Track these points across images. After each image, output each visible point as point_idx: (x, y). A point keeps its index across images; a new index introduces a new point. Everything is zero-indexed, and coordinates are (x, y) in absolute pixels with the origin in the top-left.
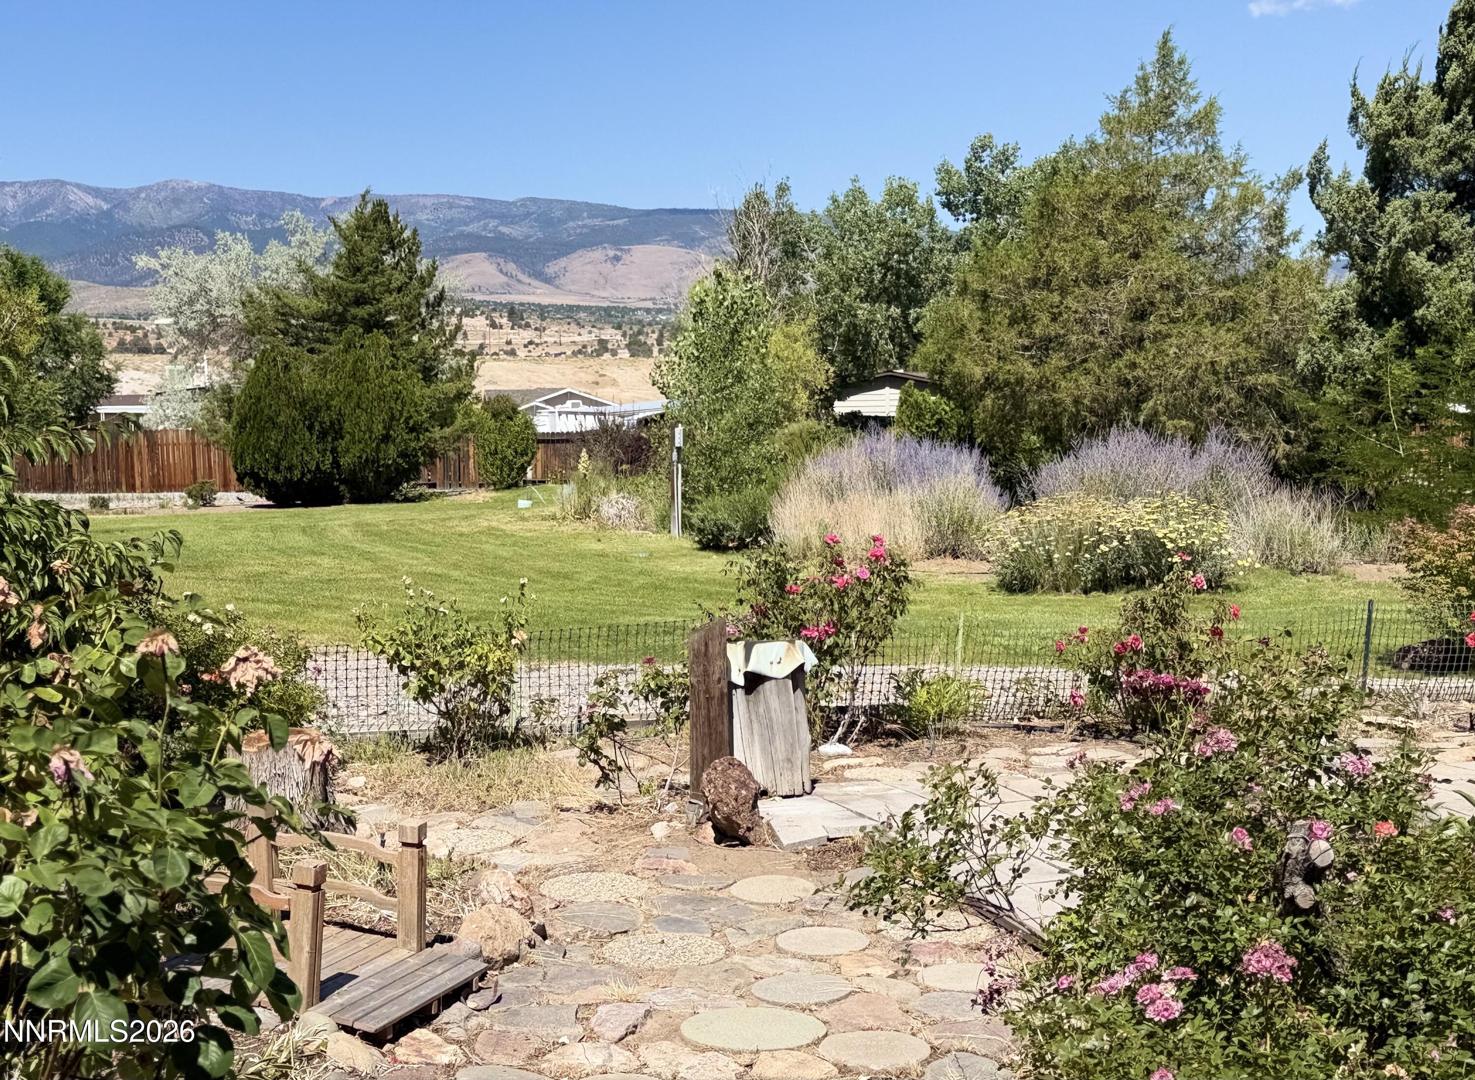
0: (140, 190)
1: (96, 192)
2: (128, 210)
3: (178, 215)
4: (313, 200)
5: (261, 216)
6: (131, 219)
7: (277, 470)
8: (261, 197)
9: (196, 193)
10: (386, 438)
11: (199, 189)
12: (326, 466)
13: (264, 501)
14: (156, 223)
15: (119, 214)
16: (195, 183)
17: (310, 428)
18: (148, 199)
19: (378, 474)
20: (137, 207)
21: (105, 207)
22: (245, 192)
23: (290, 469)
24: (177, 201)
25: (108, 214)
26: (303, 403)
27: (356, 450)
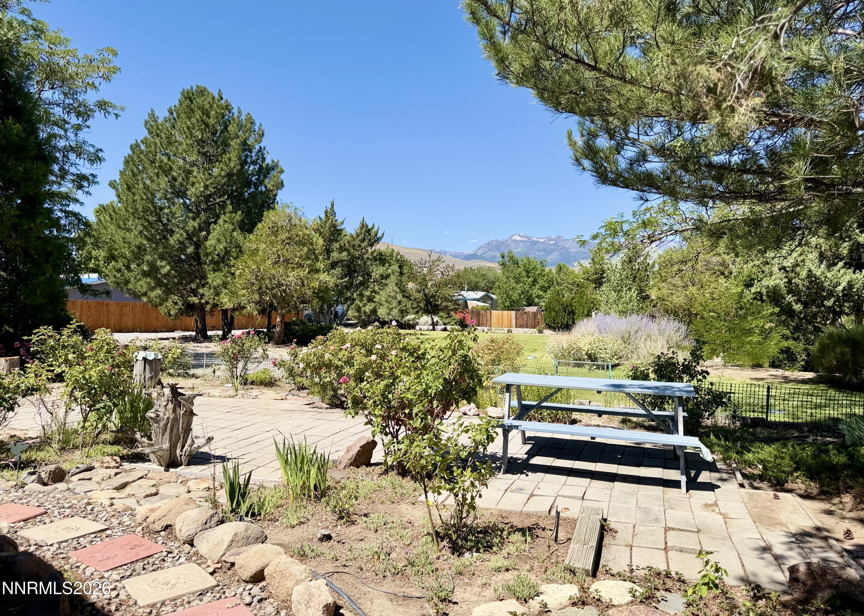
23: (558, 323)
26: (563, 304)
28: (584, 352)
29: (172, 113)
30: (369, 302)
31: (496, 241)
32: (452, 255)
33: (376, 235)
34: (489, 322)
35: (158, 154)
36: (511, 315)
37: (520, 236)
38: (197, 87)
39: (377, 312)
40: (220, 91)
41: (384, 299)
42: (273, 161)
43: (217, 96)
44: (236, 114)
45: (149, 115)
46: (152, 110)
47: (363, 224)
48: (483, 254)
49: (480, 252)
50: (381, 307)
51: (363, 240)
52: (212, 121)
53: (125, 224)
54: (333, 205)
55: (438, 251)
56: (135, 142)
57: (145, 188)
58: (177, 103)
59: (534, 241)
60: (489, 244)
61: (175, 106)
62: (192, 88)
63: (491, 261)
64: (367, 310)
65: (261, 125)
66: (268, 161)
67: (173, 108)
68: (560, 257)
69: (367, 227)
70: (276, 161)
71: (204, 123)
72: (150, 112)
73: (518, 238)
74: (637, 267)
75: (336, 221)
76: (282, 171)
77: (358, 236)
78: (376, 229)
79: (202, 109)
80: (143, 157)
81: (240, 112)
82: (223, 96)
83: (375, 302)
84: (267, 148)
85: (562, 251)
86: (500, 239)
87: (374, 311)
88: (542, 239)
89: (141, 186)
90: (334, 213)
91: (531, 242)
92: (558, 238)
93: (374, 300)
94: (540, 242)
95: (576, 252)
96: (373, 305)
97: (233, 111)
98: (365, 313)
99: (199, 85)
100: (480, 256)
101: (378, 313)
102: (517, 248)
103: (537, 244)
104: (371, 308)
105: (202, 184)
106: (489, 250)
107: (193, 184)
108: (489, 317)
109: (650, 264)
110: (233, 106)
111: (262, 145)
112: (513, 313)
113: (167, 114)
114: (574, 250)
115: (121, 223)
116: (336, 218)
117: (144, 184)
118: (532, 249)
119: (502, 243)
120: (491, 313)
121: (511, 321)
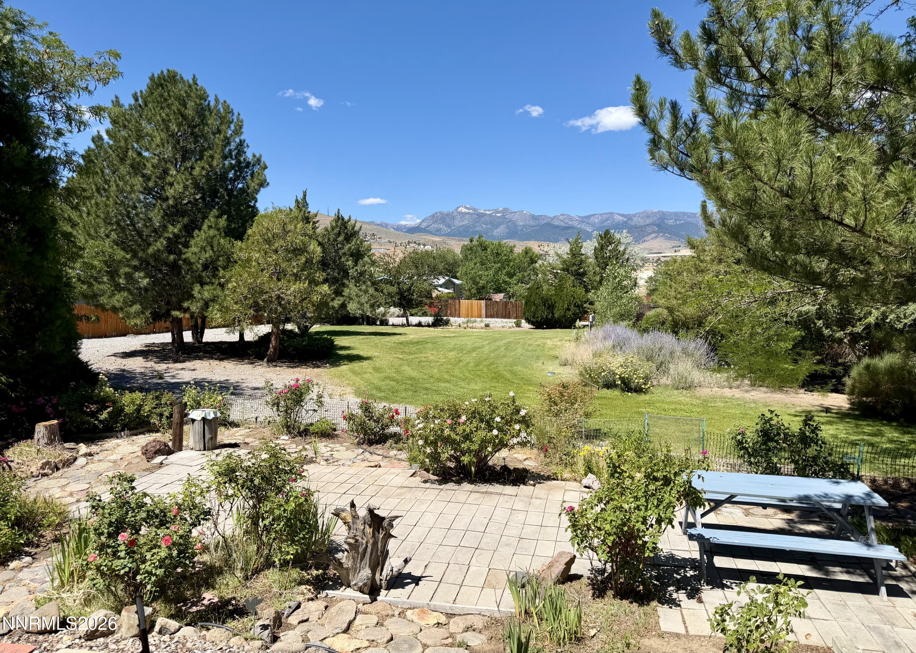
0: (637, 214)
1: (622, 215)
2: (632, 220)
3: (648, 221)
4: (694, 214)
5: (676, 220)
6: (633, 223)
7: (534, 318)
8: (676, 214)
9: (655, 214)
10: (568, 309)
11: (656, 212)
12: (550, 317)
13: (532, 327)
14: (641, 224)
15: (629, 222)
16: (654, 211)
17: (545, 305)
18: (639, 217)
19: (566, 320)
20: (635, 219)
21: (625, 220)
22: (671, 213)
23: (538, 317)
24: (648, 217)
25: (626, 222)
26: (543, 298)
27: (558, 312)
28: (618, 376)
29: (136, 100)
30: (337, 296)
31: (441, 213)
32: (393, 228)
33: (353, 228)
34: (457, 312)
35: (130, 150)
36: (481, 305)
37: (466, 208)
38: (168, 71)
39: (346, 307)
40: (194, 76)
41: (355, 294)
42: (254, 156)
43: (191, 82)
44: (212, 104)
45: (112, 102)
46: (117, 97)
47: (338, 217)
48: (428, 227)
49: (424, 225)
50: (351, 302)
51: (339, 234)
52: (190, 112)
53: (96, 232)
54: (305, 196)
55: (378, 223)
56: (97, 133)
57: (118, 191)
58: (144, 88)
59: (481, 213)
60: (433, 216)
61: (141, 92)
62: (162, 72)
63: (435, 235)
64: (336, 306)
65: (239, 114)
66: (249, 155)
67: (139, 94)
68: (507, 230)
69: (343, 219)
70: (258, 155)
71: (182, 116)
72: (114, 99)
73: (464, 210)
74: (608, 254)
75: (309, 212)
76: (266, 167)
77: (333, 229)
78: (352, 222)
79: (178, 98)
80: (111, 152)
81: (217, 100)
82: (198, 82)
83: (343, 296)
84: (247, 142)
85: (509, 224)
86: (446, 210)
87: (343, 306)
88: (489, 211)
89: (114, 188)
90: (306, 205)
91: (478, 215)
92: (505, 210)
93: (343, 294)
94: (486, 214)
95: (523, 226)
96: (342, 299)
97: (209, 99)
98: (333, 307)
99: (171, 69)
100: (424, 229)
101: (348, 309)
102: (463, 221)
103: (483, 216)
104: (340, 302)
105: (182, 185)
106: (434, 223)
107: (171, 184)
108: (457, 306)
109: (621, 252)
110: (209, 92)
111: (242, 138)
112: (483, 302)
113: (133, 102)
114: (521, 224)
115: (92, 232)
116: (309, 210)
117: (117, 186)
118: (478, 222)
119: (448, 215)
120: (460, 302)
121: (481, 310)
